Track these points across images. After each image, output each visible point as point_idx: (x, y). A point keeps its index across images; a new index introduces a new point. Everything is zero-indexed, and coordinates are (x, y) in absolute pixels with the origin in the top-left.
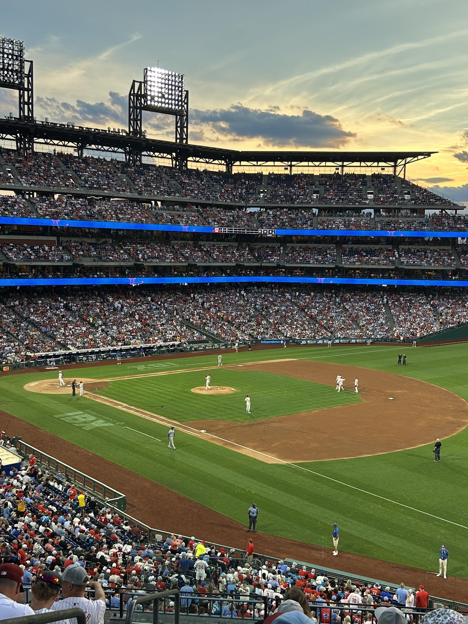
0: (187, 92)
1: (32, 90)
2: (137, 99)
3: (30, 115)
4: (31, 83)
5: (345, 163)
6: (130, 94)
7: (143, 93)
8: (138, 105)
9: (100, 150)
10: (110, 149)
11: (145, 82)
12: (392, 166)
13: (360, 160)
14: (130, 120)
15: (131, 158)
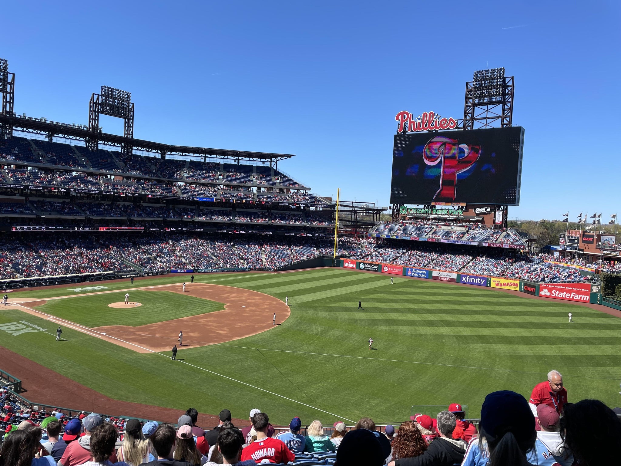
0: (133, 104)
1: (13, 93)
2: (96, 106)
3: (11, 111)
4: (12, 89)
5: (240, 158)
6: (91, 102)
7: (100, 102)
8: (97, 110)
9: (66, 138)
10: (74, 138)
11: (102, 95)
12: (269, 162)
13: (249, 157)
14: (90, 119)
15: (90, 145)
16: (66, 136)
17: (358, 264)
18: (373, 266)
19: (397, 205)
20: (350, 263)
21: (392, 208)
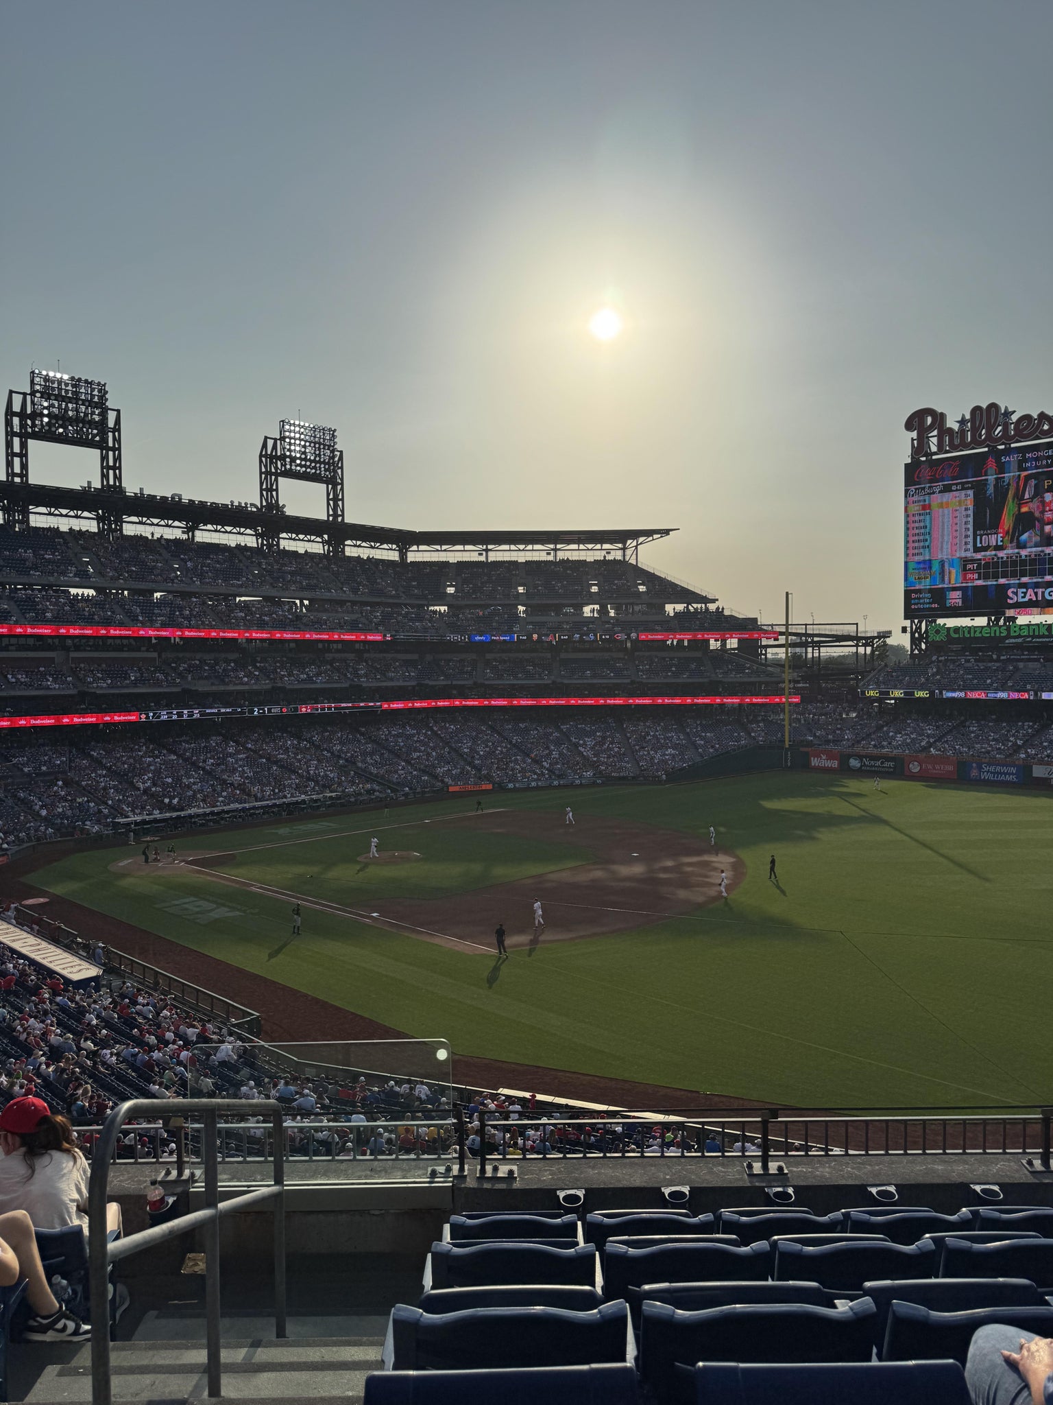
0: (341, 452)
1: (119, 449)
2: (271, 463)
3: (117, 484)
4: (118, 440)
5: (559, 546)
6: (261, 456)
7: (279, 454)
8: (273, 470)
9: (219, 531)
10: (235, 531)
11: (283, 439)
12: (620, 549)
13: (579, 542)
14: (262, 490)
15: (265, 543)
16: (219, 527)
17: (844, 759)
18: (882, 763)
19: (920, 622)
20: (824, 757)
21: (909, 629)
